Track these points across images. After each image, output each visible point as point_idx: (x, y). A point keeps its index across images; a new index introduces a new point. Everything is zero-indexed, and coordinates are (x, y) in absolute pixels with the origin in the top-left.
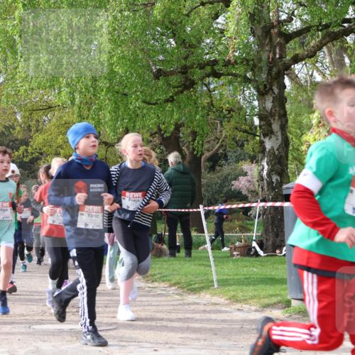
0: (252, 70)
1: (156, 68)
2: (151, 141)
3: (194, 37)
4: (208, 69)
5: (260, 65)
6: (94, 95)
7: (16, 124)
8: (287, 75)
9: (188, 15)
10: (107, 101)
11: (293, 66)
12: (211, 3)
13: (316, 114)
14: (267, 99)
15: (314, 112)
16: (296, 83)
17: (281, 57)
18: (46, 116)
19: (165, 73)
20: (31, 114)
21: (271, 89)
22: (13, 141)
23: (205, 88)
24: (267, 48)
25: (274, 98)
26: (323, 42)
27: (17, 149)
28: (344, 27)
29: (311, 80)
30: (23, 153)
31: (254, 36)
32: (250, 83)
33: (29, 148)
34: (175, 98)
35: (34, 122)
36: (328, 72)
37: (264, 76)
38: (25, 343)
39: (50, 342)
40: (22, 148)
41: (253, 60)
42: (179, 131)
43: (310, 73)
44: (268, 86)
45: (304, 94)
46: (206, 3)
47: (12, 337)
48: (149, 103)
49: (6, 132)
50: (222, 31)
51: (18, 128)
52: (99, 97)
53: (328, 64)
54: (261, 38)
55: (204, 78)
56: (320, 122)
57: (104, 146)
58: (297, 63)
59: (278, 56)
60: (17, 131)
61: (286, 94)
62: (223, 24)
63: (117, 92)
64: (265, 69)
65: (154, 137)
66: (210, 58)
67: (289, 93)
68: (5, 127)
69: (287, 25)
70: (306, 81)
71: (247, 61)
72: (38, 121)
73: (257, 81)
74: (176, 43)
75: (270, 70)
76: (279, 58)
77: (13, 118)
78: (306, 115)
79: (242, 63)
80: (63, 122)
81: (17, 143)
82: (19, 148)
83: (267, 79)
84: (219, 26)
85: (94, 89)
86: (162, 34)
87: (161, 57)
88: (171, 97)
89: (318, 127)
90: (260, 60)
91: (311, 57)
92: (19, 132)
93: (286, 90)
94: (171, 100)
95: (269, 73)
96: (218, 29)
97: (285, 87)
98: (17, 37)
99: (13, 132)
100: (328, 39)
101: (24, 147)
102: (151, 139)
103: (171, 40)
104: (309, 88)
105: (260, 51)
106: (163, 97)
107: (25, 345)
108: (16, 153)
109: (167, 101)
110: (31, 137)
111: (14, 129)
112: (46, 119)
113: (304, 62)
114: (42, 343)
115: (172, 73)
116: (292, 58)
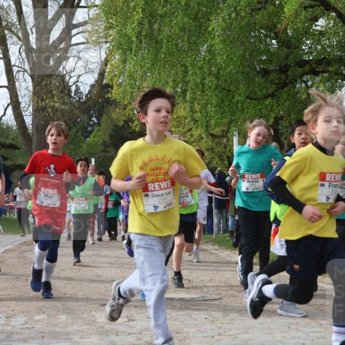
1: (259, 67)
3: (295, 39)
4: (307, 68)
6: (203, 92)
7: (134, 118)
10: (214, 97)
12: (312, 7)
19: (267, 71)
22: (131, 133)
23: (303, 85)
34: (276, 93)
42: (279, 124)
48: (251, 99)
49: (125, 126)
51: (136, 122)
52: (208, 94)
57: (210, 137)
60: (134, 124)
62: (322, 26)
63: (223, 89)
68: (125, 121)
74: (278, 44)
80: (175, 117)
84: (318, 28)
85: (203, 86)
86: (266, 36)
87: (264, 58)
88: (274, 93)
92: (136, 125)
94: (273, 95)
96: (317, 30)
99: (131, 125)
103: (274, 41)
109: (268, 96)
111: (133, 122)
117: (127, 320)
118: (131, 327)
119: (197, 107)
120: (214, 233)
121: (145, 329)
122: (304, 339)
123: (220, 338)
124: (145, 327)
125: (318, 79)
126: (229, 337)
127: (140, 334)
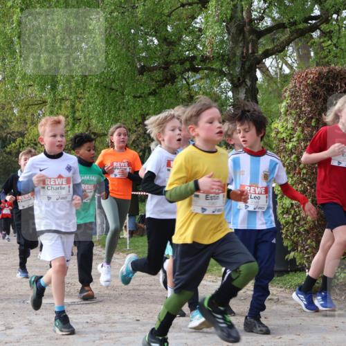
0: (227, 64)
1: (140, 65)
2: (136, 131)
3: (175, 36)
4: (187, 65)
5: (234, 59)
6: (84, 90)
7: (13, 118)
8: (259, 68)
9: (169, 16)
10: (96, 96)
11: (264, 60)
12: (190, 4)
13: (284, 104)
14: (240, 90)
15: (282, 102)
16: (267, 75)
17: (253, 52)
18: (41, 110)
19: (148, 68)
20: (27, 109)
21: (244, 81)
22: (10, 134)
23: (184, 82)
24: (241, 45)
25: (246, 89)
26: (292, 38)
27: (14, 141)
28: (310, 24)
29: (280, 73)
30: (20, 145)
31: (229, 34)
32: (225, 76)
33: (25, 139)
34: (157, 91)
35: (29, 116)
36: (295, 65)
37: (238, 70)
38: (19, 317)
39: (43, 315)
40: (19, 140)
41: (228, 55)
43: (280, 66)
44: (241, 79)
45: (274, 85)
46: (186, 4)
47: (8, 311)
49: (4, 127)
50: (200, 30)
51: (15, 122)
53: (296, 58)
54: (235, 36)
55: (184, 72)
56: (288, 111)
58: (268, 57)
59: (250, 51)
60: (14, 124)
61: (257, 86)
63: (105, 87)
64: (239, 64)
65: (138, 128)
66: (189, 54)
67: (261, 85)
68: (3, 121)
69: (258, 23)
70: (276, 74)
71: (223, 56)
72: (33, 115)
73: (231, 75)
74: (158, 41)
75: (243, 64)
76: (251, 53)
77: (10, 112)
78: (275, 104)
79: (218, 58)
81: (14, 135)
82: (16, 139)
83: (241, 72)
84: (198, 26)
85: (84, 84)
86: (147, 34)
87: (144, 54)
88: (154, 90)
89: (286, 115)
90: (235, 55)
91: (280, 52)
92: (16, 125)
93: (258, 82)
94: (154, 93)
95: (243, 67)
96: (197, 28)
97: (257, 79)
98: (15, 39)
99: (10, 125)
100: (295, 35)
101: (21, 139)
102: (135, 129)
103: (154, 38)
104: (279, 80)
105: (234, 47)
106: (147, 91)
107: (19, 318)
108: (13, 144)
109: (150, 94)
110: (27, 130)
111: (11, 122)
112: (41, 112)
113: (274, 56)
114: (35, 317)
115: (155, 68)
116: (263, 53)
117: (4, 328)
118: (8, 336)
119: (79, 106)
120: (98, 234)
121: (23, 337)
122: (187, 339)
123: (102, 342)
124: (23, 335)
125: (198, 76)
126: (111, 341)
127: (18, 342)
